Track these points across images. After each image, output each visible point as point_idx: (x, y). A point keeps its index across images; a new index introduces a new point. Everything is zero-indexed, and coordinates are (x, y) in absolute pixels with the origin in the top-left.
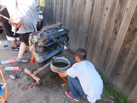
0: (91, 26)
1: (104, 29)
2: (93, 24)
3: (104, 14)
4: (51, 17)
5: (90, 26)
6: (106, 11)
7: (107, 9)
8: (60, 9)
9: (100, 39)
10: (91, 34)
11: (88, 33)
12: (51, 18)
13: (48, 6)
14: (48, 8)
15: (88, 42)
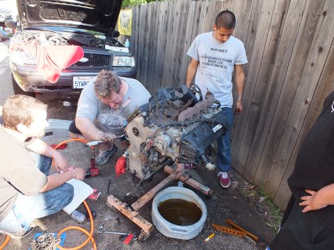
0: (269, 88)
1: (309, 99)
2: (275, 85)
3: (309, 61)
4: (149, 60)
5: (265, 88)
6: (319, 55)
7: (321, 50)
8: (177, 43)
9: (297, 123)
10: (268, 109)
11: (259, 105)
12: (148, 64)
13: (143, 34)
14: (141, 39)
15: (259, 127)
